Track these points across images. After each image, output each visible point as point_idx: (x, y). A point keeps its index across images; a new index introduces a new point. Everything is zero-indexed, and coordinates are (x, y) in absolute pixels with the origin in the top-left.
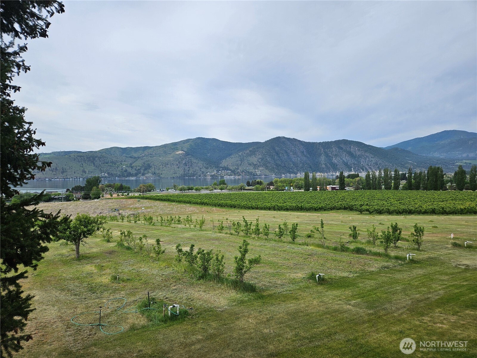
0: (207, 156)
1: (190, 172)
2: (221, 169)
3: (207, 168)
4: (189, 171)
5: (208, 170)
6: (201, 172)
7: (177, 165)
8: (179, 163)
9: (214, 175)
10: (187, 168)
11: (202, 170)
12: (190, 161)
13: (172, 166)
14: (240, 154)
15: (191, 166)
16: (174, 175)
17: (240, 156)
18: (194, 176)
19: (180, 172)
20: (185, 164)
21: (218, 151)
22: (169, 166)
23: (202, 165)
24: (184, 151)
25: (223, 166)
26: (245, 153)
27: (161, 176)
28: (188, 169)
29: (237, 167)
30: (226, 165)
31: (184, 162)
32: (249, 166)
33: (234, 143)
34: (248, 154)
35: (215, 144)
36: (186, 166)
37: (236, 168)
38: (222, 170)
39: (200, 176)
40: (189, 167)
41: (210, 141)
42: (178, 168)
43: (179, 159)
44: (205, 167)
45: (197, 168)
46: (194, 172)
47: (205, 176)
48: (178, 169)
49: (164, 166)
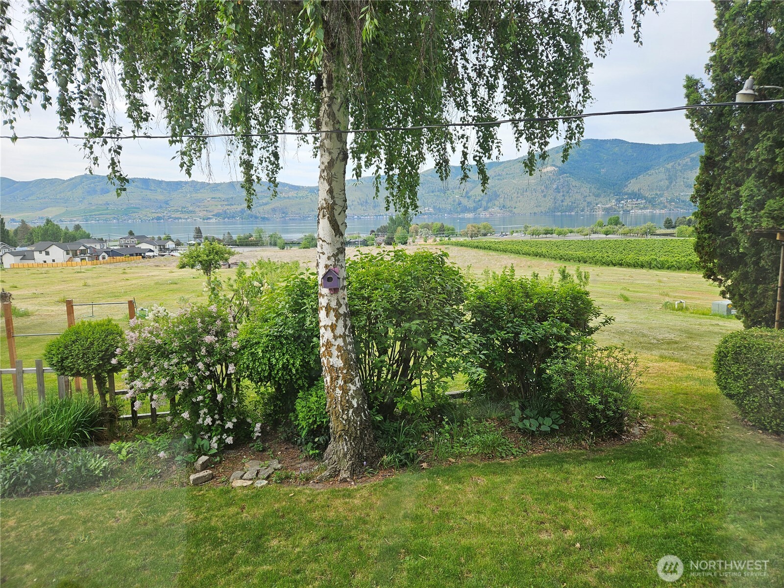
0: (599, 173)
1: (565, 204)
2: (626, 196)
3: (598, 196)
4: (562, 201)
5: (600, 200)
6: (585, 204)
7: (543, 192)
8: (546, 187)
9: (611, 208)
10: (559, 196)
11: (588, 199)
12: (566, 183)
13: (534, 194)
14: (669, 166)
15: (568, 192)
16: (536, 210)
17: (668, 170)
18: (571, 210)
19: (548, 204)
20: (557, 190)
21: (622, 163)
22: (528, 193)
23: (588, 191)
24: (557, 167)
25: (630, 191)
26: (679, 164)
27: (515, 210)
28: (563, 198)
29: (659, 193)
30: (636, 190)
31: (555, 186)
32: (685, 189)
33: (658, 145)
34: (687, 165)
35: (617, 149)
36: (559, 192)
37: (657, 194)
38: (627, 199)
39: (582, 211)
40: (563, 196)
41: (608, 145)
42: (545, 196)
43: (547, 182)
44: (594, 194)
45: (578, 196)
46: (572, 203)
47: (593, 210)
48: (543, 199)
49: (519, 195)
